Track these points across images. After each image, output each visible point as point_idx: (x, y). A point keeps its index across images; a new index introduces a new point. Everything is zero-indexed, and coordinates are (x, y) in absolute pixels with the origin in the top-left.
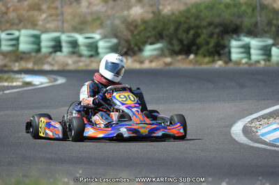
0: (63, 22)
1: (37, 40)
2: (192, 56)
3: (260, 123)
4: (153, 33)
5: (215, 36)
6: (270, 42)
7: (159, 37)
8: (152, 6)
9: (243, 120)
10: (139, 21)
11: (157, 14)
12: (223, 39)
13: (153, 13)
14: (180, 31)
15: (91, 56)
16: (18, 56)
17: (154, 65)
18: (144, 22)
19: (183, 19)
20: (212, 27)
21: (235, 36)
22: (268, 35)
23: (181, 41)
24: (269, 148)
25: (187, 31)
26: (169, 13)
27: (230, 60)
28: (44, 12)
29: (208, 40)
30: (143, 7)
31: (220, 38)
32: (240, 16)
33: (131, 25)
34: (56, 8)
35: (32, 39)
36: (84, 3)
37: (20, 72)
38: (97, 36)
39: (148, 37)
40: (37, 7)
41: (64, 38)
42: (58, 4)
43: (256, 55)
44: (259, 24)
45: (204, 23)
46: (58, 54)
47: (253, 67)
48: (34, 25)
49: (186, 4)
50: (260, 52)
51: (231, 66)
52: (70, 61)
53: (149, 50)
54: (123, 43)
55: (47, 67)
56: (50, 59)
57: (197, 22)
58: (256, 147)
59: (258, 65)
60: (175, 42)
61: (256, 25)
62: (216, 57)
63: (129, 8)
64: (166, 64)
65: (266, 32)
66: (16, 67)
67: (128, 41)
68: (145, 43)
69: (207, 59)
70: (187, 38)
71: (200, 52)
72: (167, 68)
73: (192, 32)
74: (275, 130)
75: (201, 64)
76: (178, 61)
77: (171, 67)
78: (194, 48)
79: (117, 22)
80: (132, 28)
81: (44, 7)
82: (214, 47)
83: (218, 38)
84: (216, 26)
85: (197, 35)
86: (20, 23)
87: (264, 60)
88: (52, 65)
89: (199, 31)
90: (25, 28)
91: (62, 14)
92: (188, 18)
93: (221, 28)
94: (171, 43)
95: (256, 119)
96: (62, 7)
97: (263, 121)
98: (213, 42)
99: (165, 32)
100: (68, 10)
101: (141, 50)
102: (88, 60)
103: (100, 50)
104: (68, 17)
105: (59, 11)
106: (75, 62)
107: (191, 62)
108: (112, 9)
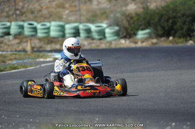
0: (80, 15)
1: (62, 30)
2: (171, 38)
4: (144, 22)
5: (187, 23)
7: (147, 25)
8: (142, 3)
10: (134, 15)
11: (146, 9)
12: (192, 25)
13: (143, 8)
14: (162, 21)
15: (101, 39)
16: (50, 40)
17: (145, 44)
18: (137, 15)
19: (164, 12)
20: (185, 17)
23: (163, 28)
25: (167, 21)
26: (155, 8)
28: (67, 9)
29: (182, 26)
30: (136, 4)
33: (129, 17)
34: (75, 6)
35: (59, 28)
36: (95, 3)
37: (51, 51)
38: (104, 25)
39: (141, 25)
40: (62, 6)
41: (81, 27)
42: (76, 3)
45: (179, 15)
46: (78, 38)
48: (60, 18)
49: (166, 2)
52: (86, 43)
53: (141, 34)
54: (123, 30)
57: (174, 14)
60: (159, 28)
62: (188, 38)
63: (127, 5)
64: (153, 44)
66: (49, 48)
67: (126, 29)
68: (138, 29)
69: (182, 40)
70: (167, 25)
71: (177, 35)
72: (154, 46)
73: (171, 21)
75: (177, 43)
76: (162, 41)
77: (157, 46)
78: (173, 32)
79: (118, 15)
80: (129, 19)
81: (67, 5)
82: (186, 31)
83: (189, 25)
84: (188, 17)
85: (174, 23)
86: (51, 17)
89: (176, 20)
90: (54, 20)
91: (80, 10)
92: (167, 11)
93: (191, 18)
94: (157, 30)
96: (79, 5)
98: (185, 28)
99: (152, 22)
100: (84, 8)
101: (135, 34)
102: (98, 42)
103: (107, 35)
104: (84, 12)
105: (77, 8)
106: (90, 44)
107: (171, 42)
108: (115, 6)
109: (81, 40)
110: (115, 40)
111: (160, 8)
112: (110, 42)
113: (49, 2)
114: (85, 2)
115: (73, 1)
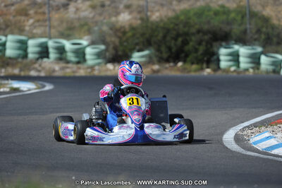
0: (50, 27)
1: (23, 46)
2: (180, 64)
3: (252, 131)
4: (141, 39)
5: (204, 43)
6: (259, 49)
7: (147, 44)
8: (140, 12)
9: (234, 128)
10: (127, 28)
11: (145, 20)
12: (212, 46)
13: (142, 19)
14: (168, 38)
15: (78, 63)
18: (133, 28)
19: (172, 26)
20: (201, 34)
21: (224, 44)
22: (257, 43)
23: (170, 49)
24: (262, 156)
25: (176, 39)
26: (158, 20)
27: (219, 68)
28: (31, 18)
29: (197, 47)
30: (130, 13)
31: (209, 46)
32: (228, 23)
33: (120, 32)
34: (44, 13)
35: (18, 45)
36: (72, 8)
37: (7, 78)
38: (85, 42)
39: (137, 44)
40: (24, 12)
41: (51, 44)
42: (45, 9)
43: (244, 63)
44: (248, 31)
45: (193, 30)
46: (45, 60)
47: (242, 75)
48: (21, 30)
49: (174, 10)
50: (249, 60)
51: (219, 73)
52: (57, 68)
53: (137, 57)
54: (111, 50)
55: (33, 73)
56: (36, 66)
57: (186, 30)
58: (249, 156)
59: (247, 73)
60: (163, 49)
61: (245, 32)
62: (205, 65)
63: (118, 14)
64: (154, 72)
65: (255, 40)
66: (3, 72)
68: (132, 50)
69: (194, 67)
70: (175, 45)
71: (188, 59)
72: (155, 75)
73: (180, 39)
74: (268, 138)
75: (190, 71)
76: (166, 68)
77: (160, 74)
78: (183, 55)
79: (105, 28)
80: (119, 34)
81: (31, 12)
82: (202, 54)
83: (206, 46)
84: (205, 34)
85: (185, 43)
86: (5, 29)
87: (253, 68)
88: (39, 71)
89: (188, 38)
90: (12, 33)
91: (50, 19)
92: (177, 25)
93: (210, 36)
94: (159, 50)
95: (248, 127)
96: (49, 13)
97: (255, 130)
98: (202, 49)
99: (154, 39)
100: (56, 16)
101: (131, 57)
102: (75, 67)
103: (88, 57)
104: (55, 23)
105: (47, 16)
106: (62, 69)
107: (179, 70)
108: (100, 15)
109: (50, 63)
110: (99, 64)
111: (165, 20)
112: (92, 68)
113: (6, 6)
114: (58, 8)
115: (41, 6)
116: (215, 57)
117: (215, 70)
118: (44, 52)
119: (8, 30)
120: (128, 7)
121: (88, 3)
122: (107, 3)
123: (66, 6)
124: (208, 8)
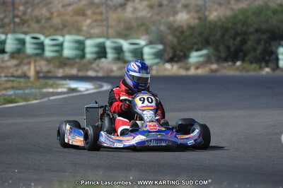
0: (108, 27)
1: (81, 46)
2: (238, 63)
4: (199, 39)
5: (262, 42)
7: (205, 43)
8: (197, 12)
10: (185, 26)
11: (203, 19)
12: (270, 45)
13: (199, 18)
14: (226, 38)
16: (63, 62)
17: (200, 72)
18: (190, 28)
19: (230, 25)
20: (259, 33)
21: (282, 43)
23: (228, 48)
25: (234, 38)
26: (216, 19)
27: (278, 67)
28: (89, 18)
29: (256, 46)
30: (188, 12)
31: (267, 45)
33: (178, 31)
34: (101, 13)
35: (76, 45)
36: (129, 8)
37: (64, 78)
38: (142, 42)
39: (195, 44)
40: (82, 13)
41: (109, 44)
42: (103, 9)
45: (252, 29)
46: (103, 60)
48: (78, 31)
49: (232, 9)
51: (278, 73)
52: (115, 68)
53: (195, 57)
54: (168, 49)
55: (91, 73)
56: (94, 66)
57: (244, 29)
60: (222, 48)
62: (263, 65)
63: (175, 13)
64: (212, 71)
67: (173, 48)
68: (190, 50)
69: (254, 66)
70: (233, 44)
71: (247, 58)
72: (213, 74)
73: (238, 39)
75: (248, 71)
76: (225, 68)
77: (218, 74)
78: (241, 54)
79: (163, 28)
80: (178, 34)
81: (89, 12)
82: (261, 54)
83: (265, 45)
85: (244, 42)
86: (63, 28)
88: (96, 71)
89: (246, 37)
90: (70, 33)
91: (107, 19)
92: (235, 24)
93: (268, 35)
94: (217, 49)
96: (107, 12)
98: (260, 48)
99: (212, 39)
100: (113, 16)
101: (186, 56)
103: (146, 57)
104: (112, 23)
105: (104, 16)
106: (120, 69)
107: (238, 69)
108: (158, 14)
109: (108, 63)
110: (157, 64)
111: (223, 19)
113: (63, 6)
114: (115, 8)
115: (98, 6)
116: (274, 56)
117: (273, 70)
118: (102, 52)
119: (66, 30)
120: (186, 6)
121: (145, 3)
122: (165, 2)
123: (123, 6)
124: (266, 7)
